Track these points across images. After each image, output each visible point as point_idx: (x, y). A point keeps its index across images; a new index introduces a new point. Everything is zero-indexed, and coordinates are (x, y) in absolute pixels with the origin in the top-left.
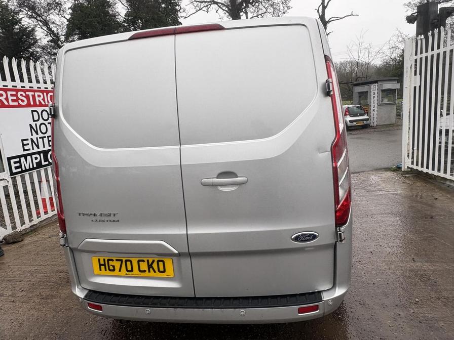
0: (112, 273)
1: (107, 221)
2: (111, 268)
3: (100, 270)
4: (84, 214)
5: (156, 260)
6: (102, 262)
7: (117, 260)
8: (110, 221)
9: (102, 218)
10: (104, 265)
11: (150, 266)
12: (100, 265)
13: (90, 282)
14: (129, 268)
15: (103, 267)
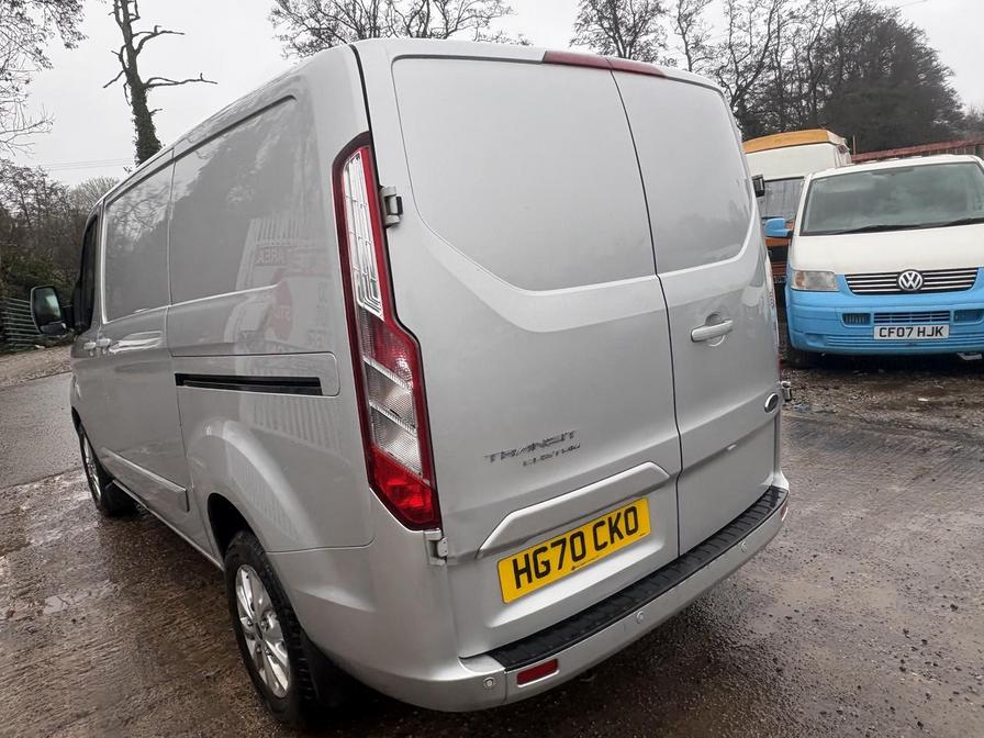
0: (545, 580)
1: (557, 453)
2: (542, 569)
3: (519, 585)
4: (503, 455)
5: (623, 511)
6: (522, 565)
7: (554, 545)
8: (563, 451)
9: (547, 451)
10: (527, 570)
11: (614, 530)
12: (518, 573)
13: (494, 628)
14: (578, 552)
15: (524, 577)
